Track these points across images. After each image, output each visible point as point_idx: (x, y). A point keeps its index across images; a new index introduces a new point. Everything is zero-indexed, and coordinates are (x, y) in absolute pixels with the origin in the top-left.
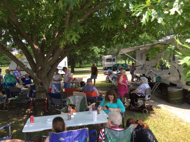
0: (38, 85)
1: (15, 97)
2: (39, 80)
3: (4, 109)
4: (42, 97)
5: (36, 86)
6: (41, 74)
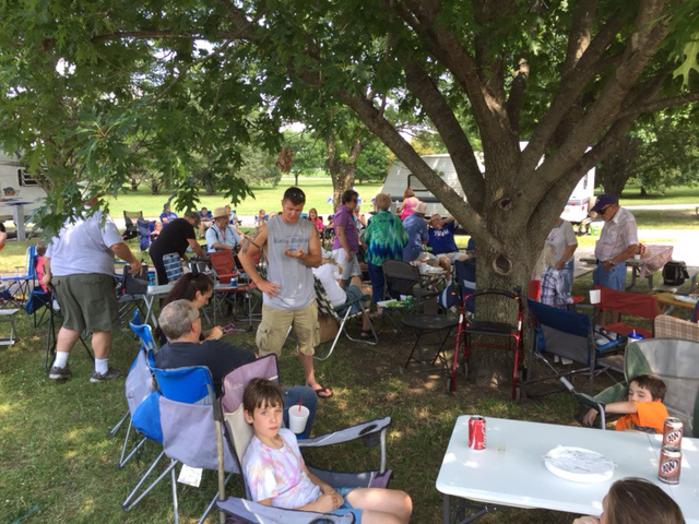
0: (489, 263)
1: (399, 299)
2: (494, 245)
3: (363, 334)
4: (501, 315)
5: (478, 266)
6: (504, 219)
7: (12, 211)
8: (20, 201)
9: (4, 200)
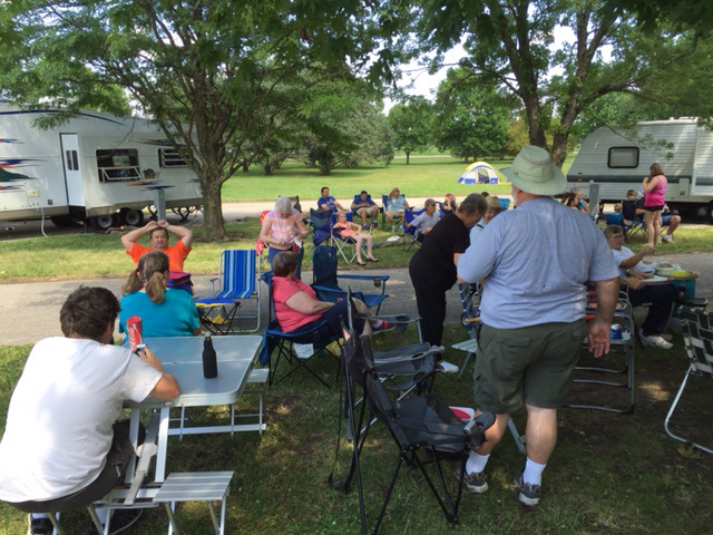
7: (152, 195)
8: (160, 184)
9: (144, 184)
